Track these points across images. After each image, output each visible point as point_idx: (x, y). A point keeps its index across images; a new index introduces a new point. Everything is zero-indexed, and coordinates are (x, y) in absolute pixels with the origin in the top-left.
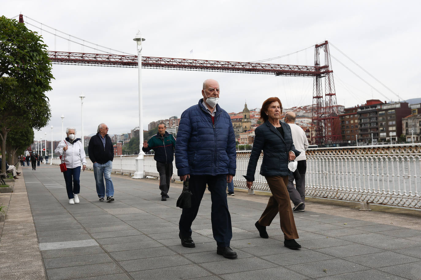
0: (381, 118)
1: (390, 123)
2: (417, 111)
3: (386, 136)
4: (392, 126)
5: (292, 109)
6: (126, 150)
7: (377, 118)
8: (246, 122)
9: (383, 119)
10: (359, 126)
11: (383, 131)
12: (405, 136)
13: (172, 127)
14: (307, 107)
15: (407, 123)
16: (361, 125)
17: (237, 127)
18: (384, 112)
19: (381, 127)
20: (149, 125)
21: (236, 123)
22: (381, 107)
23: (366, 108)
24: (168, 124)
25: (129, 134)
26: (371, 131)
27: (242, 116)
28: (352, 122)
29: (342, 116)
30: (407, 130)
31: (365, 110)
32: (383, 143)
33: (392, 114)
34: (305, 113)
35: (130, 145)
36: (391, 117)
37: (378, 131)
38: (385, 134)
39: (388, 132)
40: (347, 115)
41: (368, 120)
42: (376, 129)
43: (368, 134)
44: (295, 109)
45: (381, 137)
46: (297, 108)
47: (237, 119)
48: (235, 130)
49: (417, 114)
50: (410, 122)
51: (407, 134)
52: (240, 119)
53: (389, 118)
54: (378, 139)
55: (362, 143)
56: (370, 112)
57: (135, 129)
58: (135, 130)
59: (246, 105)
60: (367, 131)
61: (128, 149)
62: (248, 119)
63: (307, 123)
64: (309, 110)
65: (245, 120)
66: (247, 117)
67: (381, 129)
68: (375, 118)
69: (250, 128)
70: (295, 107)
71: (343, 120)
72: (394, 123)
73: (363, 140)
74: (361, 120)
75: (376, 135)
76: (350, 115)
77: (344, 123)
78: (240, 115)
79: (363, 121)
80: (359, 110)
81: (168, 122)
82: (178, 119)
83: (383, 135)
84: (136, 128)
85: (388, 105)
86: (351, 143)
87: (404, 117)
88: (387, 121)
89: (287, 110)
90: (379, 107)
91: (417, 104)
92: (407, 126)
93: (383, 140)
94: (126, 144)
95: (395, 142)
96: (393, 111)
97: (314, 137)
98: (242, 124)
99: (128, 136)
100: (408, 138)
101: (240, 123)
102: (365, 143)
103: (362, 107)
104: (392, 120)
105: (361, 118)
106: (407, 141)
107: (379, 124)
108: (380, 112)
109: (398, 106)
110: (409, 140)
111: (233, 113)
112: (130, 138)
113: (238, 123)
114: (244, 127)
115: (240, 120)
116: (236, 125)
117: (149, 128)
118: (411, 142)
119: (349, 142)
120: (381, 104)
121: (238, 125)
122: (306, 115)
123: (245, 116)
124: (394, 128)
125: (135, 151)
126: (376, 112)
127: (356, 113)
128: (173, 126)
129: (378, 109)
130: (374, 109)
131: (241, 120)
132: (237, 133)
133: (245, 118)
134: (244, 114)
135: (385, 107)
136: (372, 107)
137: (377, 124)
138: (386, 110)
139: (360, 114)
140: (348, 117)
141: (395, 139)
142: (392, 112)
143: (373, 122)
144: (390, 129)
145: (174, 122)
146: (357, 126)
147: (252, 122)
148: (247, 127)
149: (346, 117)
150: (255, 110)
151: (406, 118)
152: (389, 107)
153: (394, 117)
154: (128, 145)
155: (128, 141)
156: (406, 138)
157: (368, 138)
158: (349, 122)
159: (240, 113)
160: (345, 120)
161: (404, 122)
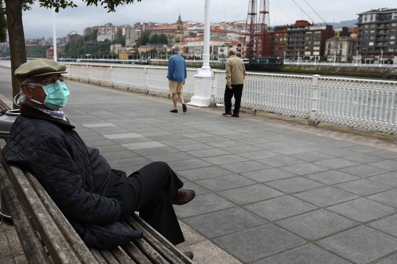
0: (307, 38)
1: (315, 43)
2: (339, 34)
3: (310, 55)
4: (317, 46)
5: (221, 23)
6: (62, 54)
7: (304, 38)
8: (179, 33)
9: (310, 39)
10: (287, 44)
11: (308, 50)
12: (327, 56)
13: (107, 34)
14: (235, 23)
15: (330, 45)
16: (289, 43)
17: (170, 38)
18: (311, 33)
19: (306, 46)
20: (84, 30)
21: (170, 34)
22: (309, 28)
23: (296, 27)
24: (104, 30)
25: (65, 38)
26: (297, 49)
27: (175, 27)
28: (281, 40)
29: (272, 34)
30: (329, 51)
31: (294, 29)
32: (307, 61)
33: (318, 34)
34: (232, 28)
35: (66, 49)
36: (317, 38)
37: (303, 50)
38: (309, 53)
39: (312, 51)
40: (277, 33)
41: (296, 40)
42: (302, 48)
43: (294, 52)
44: (223, 24)
45: (306, 55)
46: (225, 23)
47: (170, 30)
48: (168, 40)
49: (338, 36)
50: (333, 43)
51: (329, 54)
52: (173, 29)
53: (315, 39)
54: (302, 57)
55: (288, 59)
56: (298, 32)
57: (70, 33)
58: (70, 35)
59: (180, 17)
60: (294, 49)
61: (64, 53)
62: (181, 30)
63: (236, 38)
64: (236, 25)
65: (179, 31)
66: (180, 28)
67: (307, 48)
68: (302, 38)
69: (183, 39)
70: (224, 22)
71: (273, 37)
72: (319, 43)
73: (290, 57)
74: (289, 38)
75: (302, 53)
76: (280, 33)
77: (273, 40)
78: (173, 26)
79: (292, 40)
80: (289, 29)
81: (104, 28)
82: (113, 26)
83: (307, 53)
84: (72, 32)
85: (315, 27)
86: (280, 59)
87: (328, 38)
88: (313, 41)
89: (216, 24)
90: (307, 28)
91: (340, 28)
92: (329, 47)
93: (308, 58)
94: (62, 47)
95: (318, 60)
96: (320, 32)
97: (245, 52)
98: (175, 34)
99: (64, 40)
100: (329, 58)
101: (174, 34)
102: (291, 59)
103: (291, 27)
104: (317, 41)
105: (289, 36)
106: (328, 60)
107: (305, 43)
108: (308, 33)
109: (324, 28)
110: (330, 60)
111: (166, 24)
112: (65, 41)
113: (172, 34)
114: (177, 38)
115: (173, 31)
116: (170, 36)
117: (84, 33)
118: (333, 62)
119: (278, 58)
120: (309, 25)
121: (171, 35)
122: (233, 30)
123: (179, 27)
124: (318, 48)
125: (71, 55)
126: (304, 32)
127: (286, 31)
128: (108, 32)
129: (306, 30)
130: (302, 29)
131: (175, 31)
132: (170, 43)
133: (179, 29)
134: (178, 25)
135: (312, 28)
136: (300, 27)
137: (303, 43)
138: (313, 31)
139: (289, 33)
140: (278, 35)
141: (317, 58)
142: (318, 33)
143: (301, 42)
144: (315, 48)
145: (110, 28)
146: (284, 44)
147: (185, 33)
148: (180, 38)
149: (276, 34)
150: (187, 22)
151: (329, 40)
152: (316, 28)
153: (319, 38)
154: (64, 48)
155: (64, 45)
156: (328, 58)
157: (294, 55)
158: (279, 39)
159: (172, 24)
160: (275, 37)
161: (327, 44)
